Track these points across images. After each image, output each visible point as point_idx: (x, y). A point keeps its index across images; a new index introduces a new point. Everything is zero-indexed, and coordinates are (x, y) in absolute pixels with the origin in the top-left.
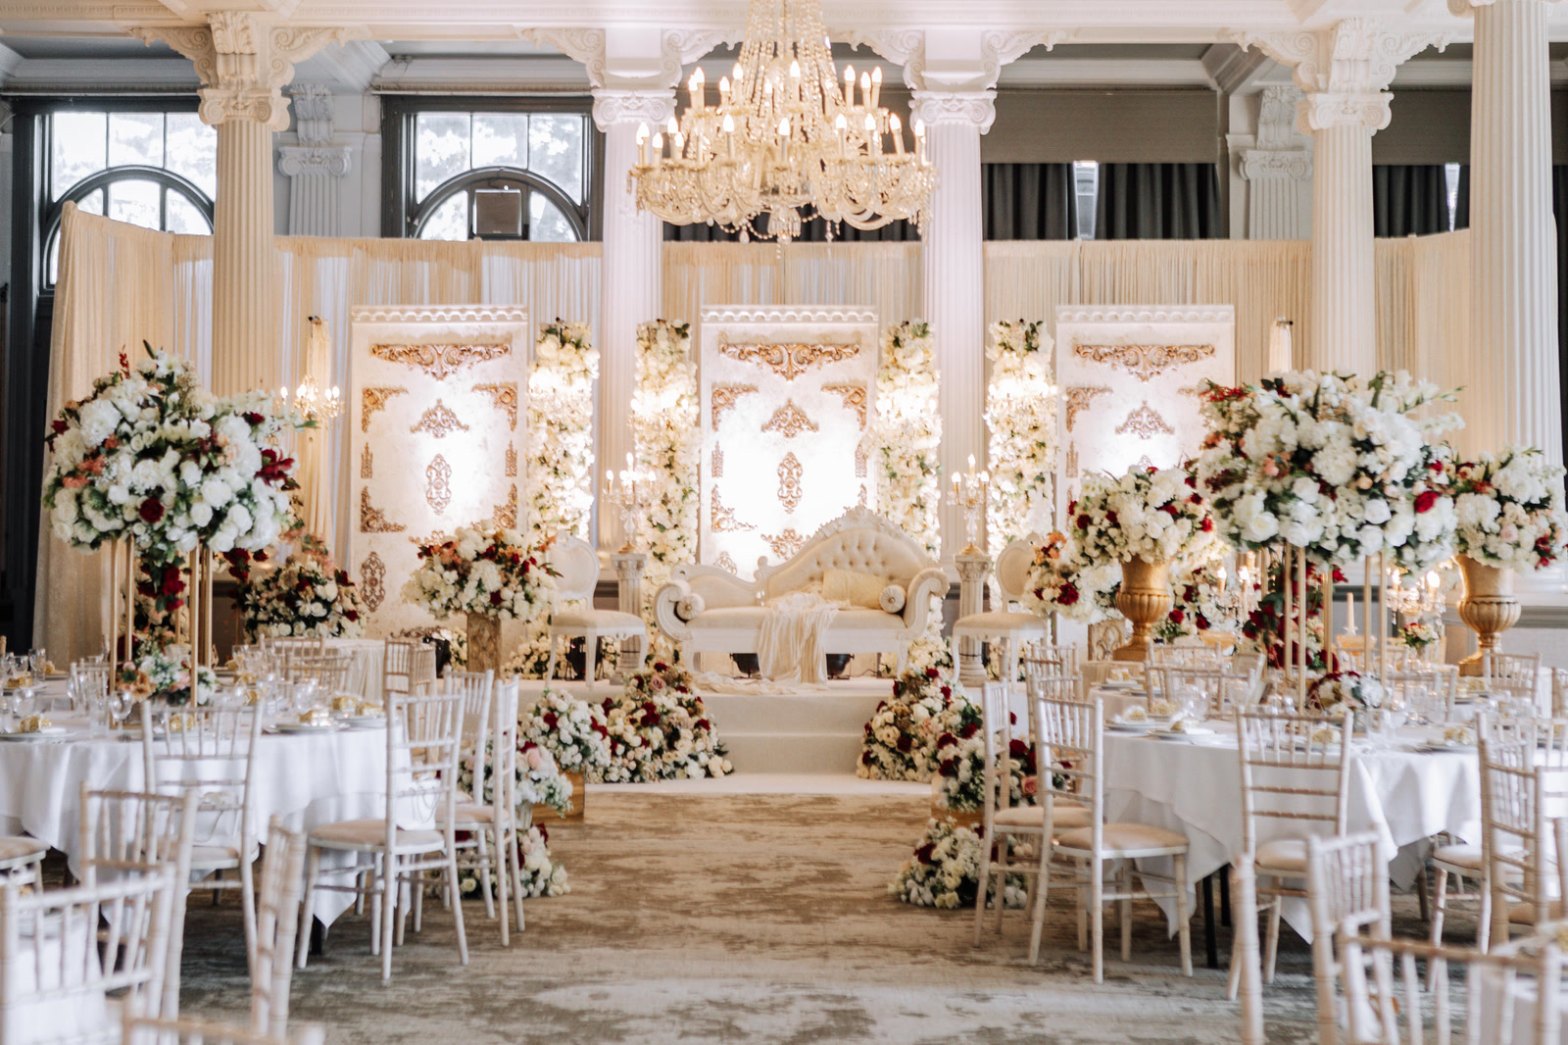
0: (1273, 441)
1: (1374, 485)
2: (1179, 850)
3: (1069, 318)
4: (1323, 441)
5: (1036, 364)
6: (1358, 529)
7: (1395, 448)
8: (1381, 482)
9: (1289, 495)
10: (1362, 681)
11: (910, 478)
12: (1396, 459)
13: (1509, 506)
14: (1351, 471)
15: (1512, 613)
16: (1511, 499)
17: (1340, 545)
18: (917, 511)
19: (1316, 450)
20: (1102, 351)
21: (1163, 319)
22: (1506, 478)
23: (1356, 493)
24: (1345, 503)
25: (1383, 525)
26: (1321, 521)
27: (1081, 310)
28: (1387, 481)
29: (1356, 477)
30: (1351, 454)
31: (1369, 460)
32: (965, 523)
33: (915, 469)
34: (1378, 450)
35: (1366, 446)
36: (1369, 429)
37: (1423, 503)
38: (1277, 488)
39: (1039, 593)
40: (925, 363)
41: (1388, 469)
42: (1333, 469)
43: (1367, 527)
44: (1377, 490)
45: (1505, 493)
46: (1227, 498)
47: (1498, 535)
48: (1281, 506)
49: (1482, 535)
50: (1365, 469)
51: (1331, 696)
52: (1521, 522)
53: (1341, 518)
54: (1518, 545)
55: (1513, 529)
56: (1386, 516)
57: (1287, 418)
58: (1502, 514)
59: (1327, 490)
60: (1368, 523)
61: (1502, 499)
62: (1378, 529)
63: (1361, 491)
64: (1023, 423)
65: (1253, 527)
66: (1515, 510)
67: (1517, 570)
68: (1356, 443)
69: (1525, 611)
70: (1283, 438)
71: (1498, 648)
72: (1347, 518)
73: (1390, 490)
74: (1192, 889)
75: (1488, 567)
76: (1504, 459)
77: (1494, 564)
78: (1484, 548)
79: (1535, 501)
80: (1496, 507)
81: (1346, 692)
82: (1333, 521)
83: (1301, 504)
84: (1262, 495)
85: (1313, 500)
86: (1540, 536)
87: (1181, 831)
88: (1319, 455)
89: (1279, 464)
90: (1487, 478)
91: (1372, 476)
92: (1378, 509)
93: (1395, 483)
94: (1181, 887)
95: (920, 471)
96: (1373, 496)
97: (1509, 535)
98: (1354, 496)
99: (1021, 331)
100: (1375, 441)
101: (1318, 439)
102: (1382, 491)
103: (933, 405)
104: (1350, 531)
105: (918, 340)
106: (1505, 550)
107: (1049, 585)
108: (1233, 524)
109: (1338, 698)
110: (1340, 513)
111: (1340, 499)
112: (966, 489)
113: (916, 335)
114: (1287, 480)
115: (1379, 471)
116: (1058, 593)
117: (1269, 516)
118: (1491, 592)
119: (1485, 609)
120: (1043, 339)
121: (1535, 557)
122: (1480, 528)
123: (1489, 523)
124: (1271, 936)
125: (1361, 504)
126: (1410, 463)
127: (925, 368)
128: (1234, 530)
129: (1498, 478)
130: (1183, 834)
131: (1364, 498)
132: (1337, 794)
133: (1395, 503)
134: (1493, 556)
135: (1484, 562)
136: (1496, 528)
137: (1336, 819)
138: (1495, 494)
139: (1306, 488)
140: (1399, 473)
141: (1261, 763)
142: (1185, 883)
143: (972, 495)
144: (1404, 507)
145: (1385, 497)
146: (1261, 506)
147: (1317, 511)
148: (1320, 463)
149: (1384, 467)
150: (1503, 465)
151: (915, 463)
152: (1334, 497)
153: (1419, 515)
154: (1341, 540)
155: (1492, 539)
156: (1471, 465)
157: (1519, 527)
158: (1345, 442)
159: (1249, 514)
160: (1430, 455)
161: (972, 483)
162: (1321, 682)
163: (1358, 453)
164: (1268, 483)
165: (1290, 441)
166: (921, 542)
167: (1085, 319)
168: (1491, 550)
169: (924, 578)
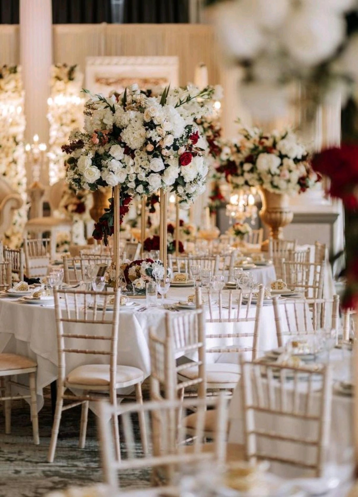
0: (100, 123)
1: (155, 149)
2: (33, 370)
3: (93, 64)
4: (127, 122)
5: (74, 88)
6: (147, 176)
7: (167, 127)
8: (160, 146)
9: (107, 155)
10: (153, 265)
11: (9, 148)
12: (169, 133)
13: (285, 160)
14: (142, 140)
15: (290, 217)
16: (286, 156)
17: (137, 186)
18: (13, 165)
19: (123, 128)
20: (111, 81)
21: (141, 65)
22: (284, 145)
23: (146, 154)
24: (140, 160)
25: (161, 173)
26: (126, 171)
27: (99, 60)
28: (163, 147)
29: (146, 144)
30: (143, 130)
31: (152, 134)
32: (33, 171)
33: (11, 143)
34: (158, 128)
35: (150, 125)
36: (152, 115)
37: (184, 160)
38: (101, 151)
39: (66, 207)
40: (16, 87)
41: (163, 139)
42: (132, 139)
43: (152, 174)
44: (157, 152)
45: (284, 153)
46: (75, 157)
47: (279, 175)
48: (104, 163)
49: (270, 176)
50: (150, 139)
51: (135, 274)
52: (291, 168)
53: (137, 169)
54: (289, 181)
55: (286, 172)
56: (162, 167)
57: (109, 109)
58: (281, 164)
59: (129, 152)
60: (152, 172)
61: (282, 156)
62: (158, 175)
63: (149, 153)
64: (67, 119)
65: (86, 174)
66: (289, 162)
67: (289, 194)
68: (145, 124)
69: (295, 215)
70: (105, 121)
71: (281, 236)
72: (140, 169)
73: (165, 152)
74: (41, 393)
75: (274, 194)
76: (283, 134)
77: (277, 191)
78: (272, 183)
79: (299, 157)
80: (278, 161)
81: (143, 272)
82: (132, 170)
83: (113, 160)
84: (91, 155)
85: (121, 158)
86: (301, 175)
87: (33, 359)
88: (125, 131)
89: (100, 137)
90: (275, 144)
91: (154, 143)
92: (157, 164)
93: (168, 148)
94: (33, 393)
95: (14, 144)
96: (156, 156)
97: (284, 176)
98: (144, 156)
99: (66, 70)
100: (156, 122)
101: (125, 122)
102: (160, 152)
103: (20, 110)
104: (142, 176)
105: (12, 75)
106: (282, 184)
107: (71, 203)
108: (75, 173)
109: (139, 276)
110: (136, 166)
111: (137, 157)
112: (33, 154)
113: (11, 73)
114: (107, 146)
115: (157, 140)
116: (74, 208)
117: (95, 169)
118: (277, 206)
119: (273, 216)
120: (78, 75)
121: (298, 187)
122: (269, 172)
123: (274, 170)
124: (84, 421)
125: (149, 161)
126: (178, 135)
127: (16, 90)
128: (76, 177)
129: (281, 145)
130: (35, 361)
131: (150, 157)
132: (112, 339)
133: (168, 159)
134: (276, 187)
135: (271, 190)
136: (278, 172)
137: (111, 354)
138: (278, 153)
139: (117, 151)
140: (169, 141)
141: (68, 321)
142: (36, 389)
143: (36, 157)
144: (173, 162)
145: (162, 156)
146: (90, 162)
147: (122, 165)
148: (125, 136)
149: (160, 138)
150: (283, 138)
151: (11, 140)
152: (133, 157)
153: (182, 167)
154: (138, 182)
155: (276, 178)
156: (267, 138)
157: (290, 171)
158: (139, 124)
159: (84, 167)
160: (190, 130)
161: (36, 151)
162: (131, 266)
163: (147, 130)
164: (96, 148)
165: (109, 122)
166: (15, 181)
167: (101, 64)
168: (275, 184)
169: (8, 200)
